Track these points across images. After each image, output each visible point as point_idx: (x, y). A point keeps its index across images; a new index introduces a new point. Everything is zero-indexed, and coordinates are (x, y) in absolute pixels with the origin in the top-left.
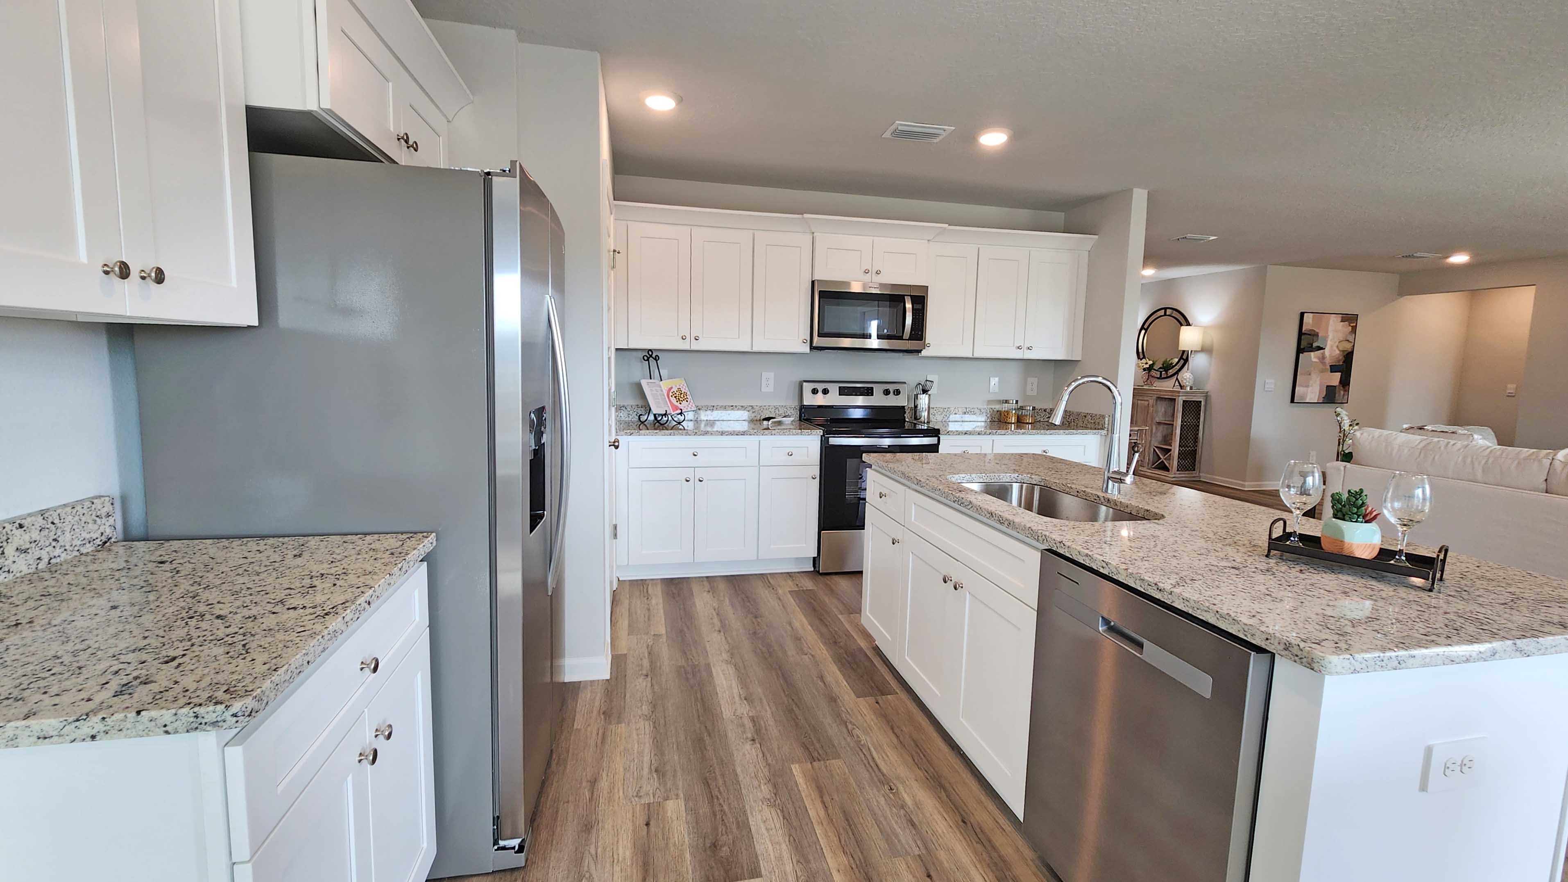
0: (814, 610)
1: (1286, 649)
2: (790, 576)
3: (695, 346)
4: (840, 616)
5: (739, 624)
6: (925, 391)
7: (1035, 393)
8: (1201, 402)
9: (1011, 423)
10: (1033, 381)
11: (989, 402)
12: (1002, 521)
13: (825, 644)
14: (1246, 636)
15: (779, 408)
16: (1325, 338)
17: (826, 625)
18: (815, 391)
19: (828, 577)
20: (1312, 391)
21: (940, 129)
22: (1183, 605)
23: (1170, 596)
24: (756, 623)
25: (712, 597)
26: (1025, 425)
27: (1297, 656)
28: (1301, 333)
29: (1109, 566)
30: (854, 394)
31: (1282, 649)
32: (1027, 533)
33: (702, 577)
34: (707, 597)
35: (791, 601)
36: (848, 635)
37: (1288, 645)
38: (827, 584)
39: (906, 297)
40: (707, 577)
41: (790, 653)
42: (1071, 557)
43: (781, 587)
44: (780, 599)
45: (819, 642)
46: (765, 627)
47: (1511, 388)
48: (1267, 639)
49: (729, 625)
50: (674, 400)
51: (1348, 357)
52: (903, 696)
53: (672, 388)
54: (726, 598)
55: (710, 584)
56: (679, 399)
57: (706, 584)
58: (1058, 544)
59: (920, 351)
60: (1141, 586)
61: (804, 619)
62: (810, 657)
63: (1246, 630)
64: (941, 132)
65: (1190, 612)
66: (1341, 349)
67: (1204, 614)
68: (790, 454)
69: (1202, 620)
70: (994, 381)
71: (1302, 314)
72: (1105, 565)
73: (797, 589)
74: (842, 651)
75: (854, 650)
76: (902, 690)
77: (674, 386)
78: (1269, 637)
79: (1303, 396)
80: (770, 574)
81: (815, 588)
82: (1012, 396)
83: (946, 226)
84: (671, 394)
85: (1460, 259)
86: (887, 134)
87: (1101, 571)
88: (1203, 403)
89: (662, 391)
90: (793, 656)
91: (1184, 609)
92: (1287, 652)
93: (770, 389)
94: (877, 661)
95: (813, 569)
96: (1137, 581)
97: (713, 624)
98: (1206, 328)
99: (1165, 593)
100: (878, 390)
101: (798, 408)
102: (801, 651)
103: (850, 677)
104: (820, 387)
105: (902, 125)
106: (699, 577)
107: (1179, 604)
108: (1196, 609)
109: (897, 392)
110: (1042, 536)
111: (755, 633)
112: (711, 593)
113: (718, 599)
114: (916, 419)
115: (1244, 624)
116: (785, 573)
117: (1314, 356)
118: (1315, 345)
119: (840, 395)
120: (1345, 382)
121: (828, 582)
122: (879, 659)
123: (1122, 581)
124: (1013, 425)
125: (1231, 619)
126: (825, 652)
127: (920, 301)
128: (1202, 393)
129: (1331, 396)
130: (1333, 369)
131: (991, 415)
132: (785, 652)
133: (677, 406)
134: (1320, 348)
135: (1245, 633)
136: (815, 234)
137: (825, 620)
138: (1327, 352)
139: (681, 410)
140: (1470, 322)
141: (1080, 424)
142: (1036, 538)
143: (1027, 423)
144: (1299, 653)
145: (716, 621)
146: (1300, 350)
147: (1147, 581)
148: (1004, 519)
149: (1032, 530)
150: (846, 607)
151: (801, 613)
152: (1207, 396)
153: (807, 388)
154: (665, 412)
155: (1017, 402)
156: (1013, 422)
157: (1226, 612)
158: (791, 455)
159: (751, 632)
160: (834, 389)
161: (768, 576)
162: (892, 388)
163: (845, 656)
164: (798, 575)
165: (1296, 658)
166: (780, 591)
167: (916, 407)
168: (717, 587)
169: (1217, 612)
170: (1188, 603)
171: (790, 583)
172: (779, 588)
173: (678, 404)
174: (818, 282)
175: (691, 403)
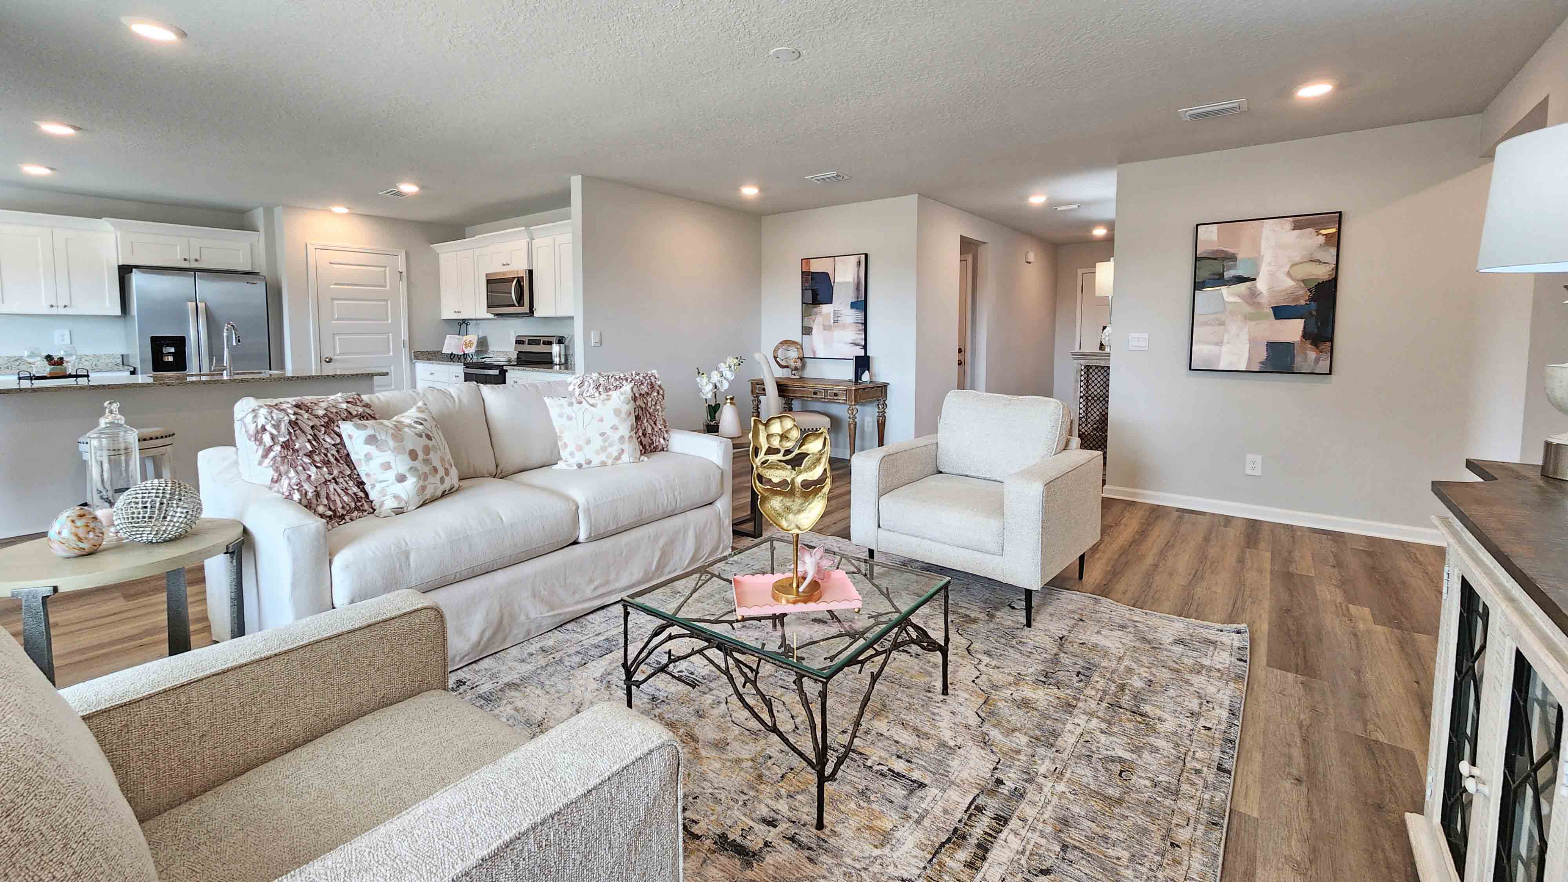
16: (1256, 263)
28: (1197, 257)
51: (1324, 290)
66: (1301, 277)
71: (1196, 227)
100: (541, 341)
117: (1231, 293)
118: (1233, 274)
119: (528, 345)
120: (1320, 335)
129: (1282, 362)
130: (1284, 313)
134: (1243, 279)
138: (1261, 285)
146: (1198, 284)
174: (487, 275)
175: (472, 349)
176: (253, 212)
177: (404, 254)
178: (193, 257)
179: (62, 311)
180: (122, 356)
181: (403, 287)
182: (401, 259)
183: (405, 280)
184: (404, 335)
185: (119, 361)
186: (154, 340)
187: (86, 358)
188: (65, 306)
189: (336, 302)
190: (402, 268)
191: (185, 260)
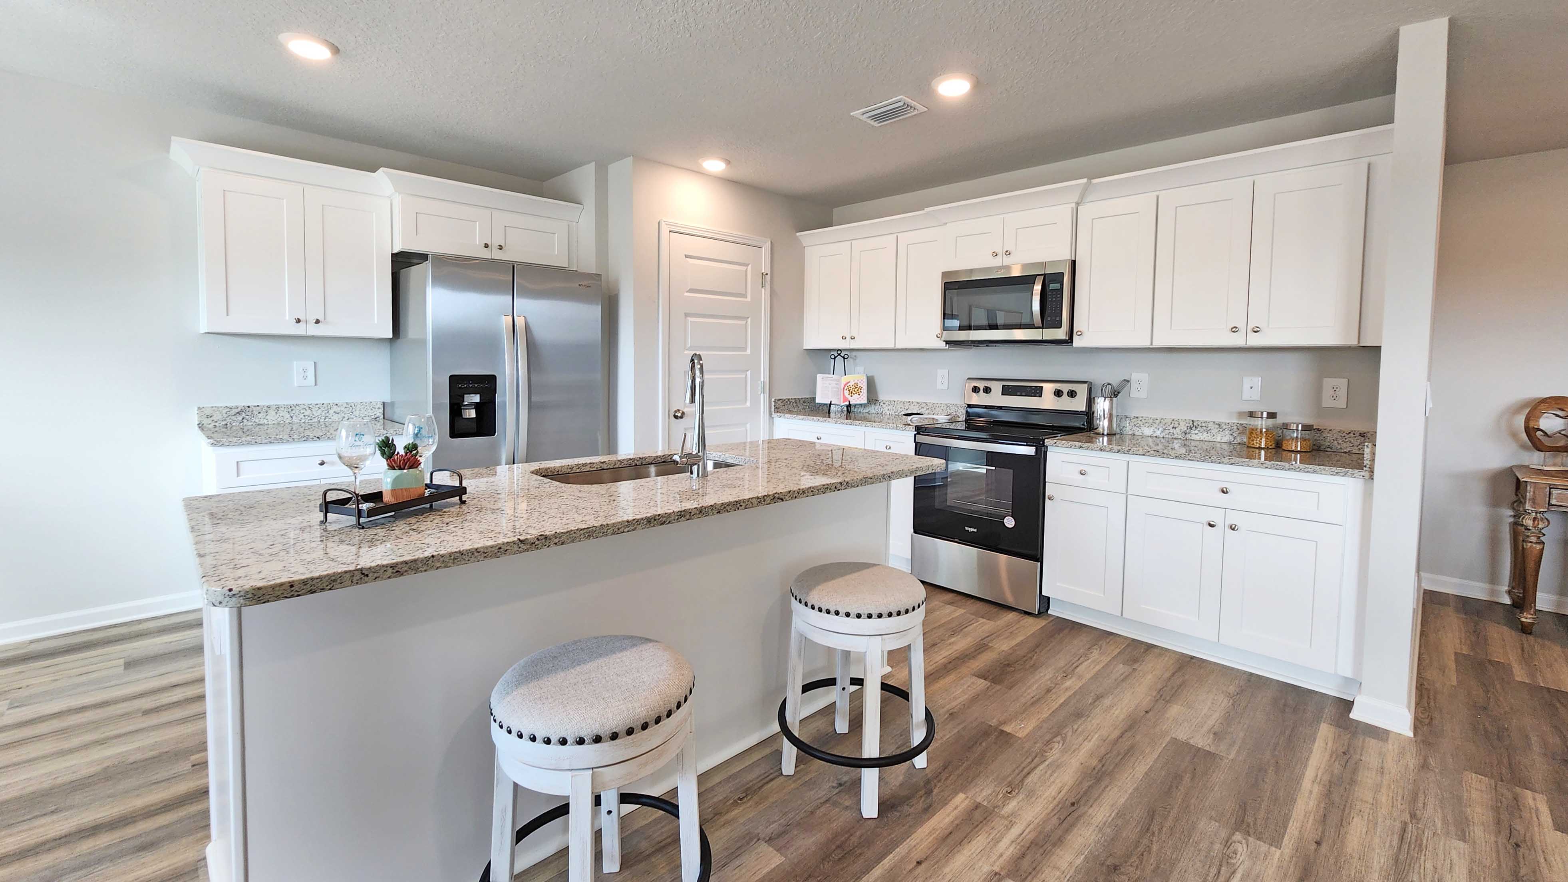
9: (1260, 448)
11: (1241, 414)
15: (951, 406)
18: (977, 392)
26: (1289, 454)
30: (1019, 394)
53: (849, 382)
56: (852, 392)
70: (1253, 382)
77: (852, 381)
84: (846, 387)
89: (838, 384)
93: (944, 387)
100: (1048, 389)
109: (1073, 394)
119: (1002, 394)
124: (1263, 452)
127: (1058, 279)
136: (947, 225)
139: (849, 402)
154: (829, 403)
156: (1264, 447)
160: (997, 387)
167: (1094, 413)
173: (849, 396)
174: (944, 274)
175: (862, 397)
176: (575, 172)
177: (770, 242)
178: (495, 242)
179: (313, 330)
180: (384, 404)
181: (765, 294)
182: (765, 252)
183: (768, 286)
184: (764, 376)
185: (379, 413)
186: (454, 380)
187: (335, 408)
188: (317, 322)
189: (690, 319)
190: (765, 268)
191: (486, 246)
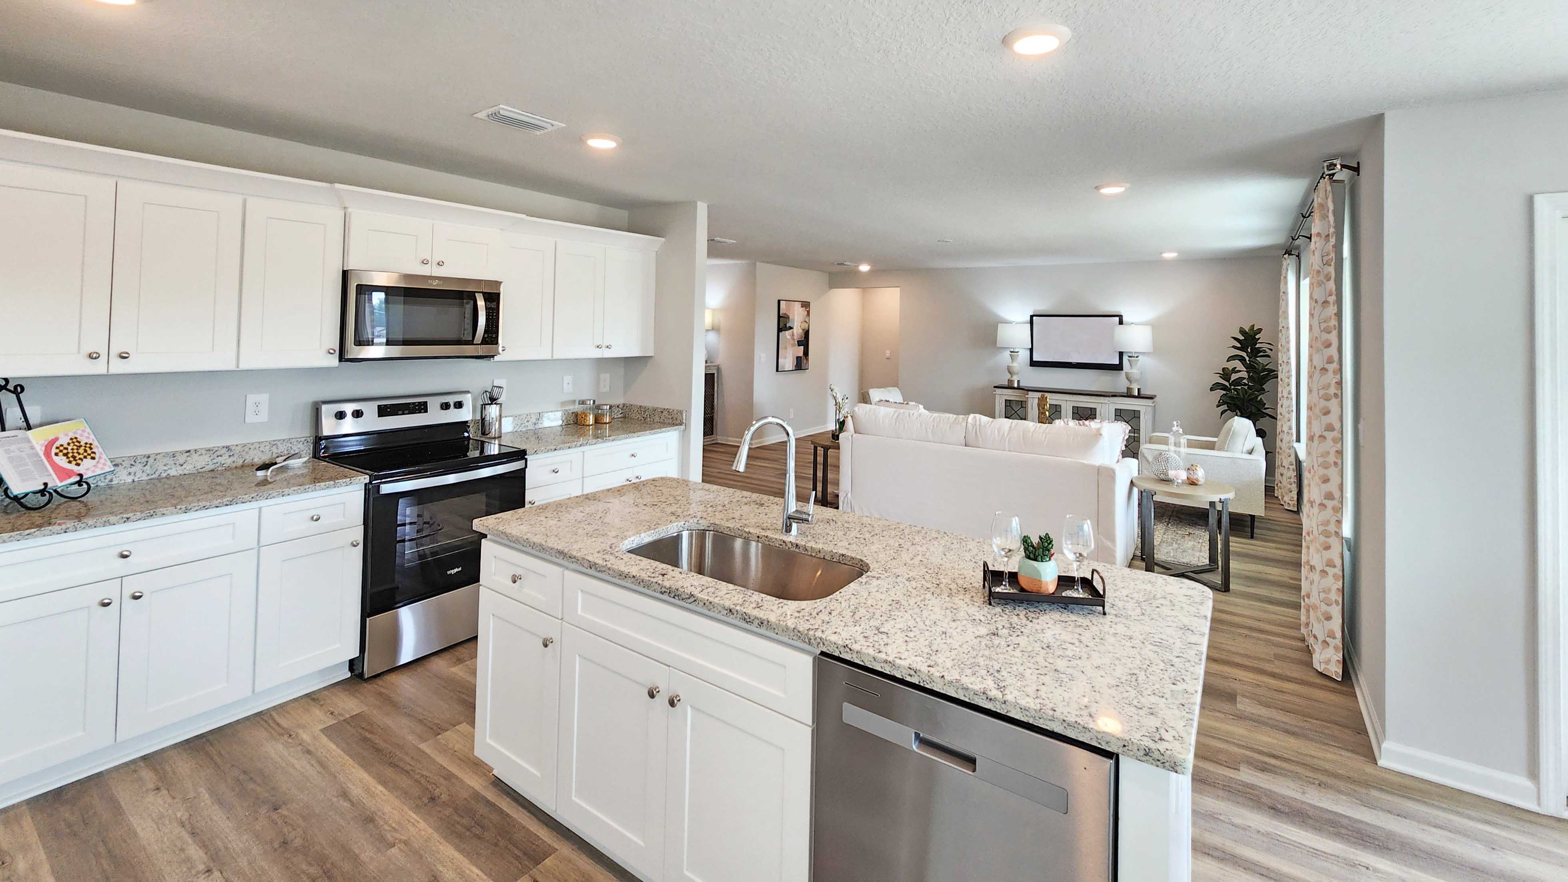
0: (378, 750)
1: (1146, 755)
2: (313, 700)
3: (118, 367)
4: (423, 746)
5: (245, 837)
6: (493, 400)
7: (607, 389)
8: (714, 374)
9: (589, 426)
10: (606, 377)
11: (564, 403)
12: (748, 620)
13: (417, 809)
14: (1099, 743)
15: (279, 443)
16: (793, 320)
17: (407, 772)
18: (341, 415)
19: (379, 682)
20: (788, 362)
21: (547, 122)
22: (1022, 714)
23: (1003, 706)
24: (280, 822)
25: (170, 800)
26: (603, 429)
27: (1158, 760)
28: (779, 317)
29: (918, 674)
30: (400, 412)
31: (1142, 754)
32: (792, 635)
33: (133, 762)
34: (157, 803)
35: (331, 749)
36: (449, 777)
37: (1147, 750)
38: (380, 694)
39: (476, 294)
40: (144, 758)
41: (364, 857)
42: (862, 664)
43: (303, 727)
44: (309, 752)
45: (406, 809)
46: (301, 822)
47: (888, 354)
48: (1124, 746)
49: (226, 848)
50: (62, 461)
51: (807, 333)
52: (565, 849)
53: (57, 439)
54: (202, 790)
55: (156, 771)
56: (74, 457)
57: (147, 775)
58: (842, 649)
59: (493, 356)
60: (965, 696)
61: (365, 776)
62: (402, 846)
63: (1099, 737)
64: (549, 126)
65: (1031, 722)
66: (803, 327)
67: (1049, 723)
68: (315, 518)
69: (1047, 730)
70: (568, 379)
71: (779, 301)
72: (912, 673)
73: (335, 722)
74: (448, 811)
75: (466, 799)
76: (558, 839)
77: (61, 436)
78: (1126, 744)
79: (784, 367)
80: (275, 708)
81: (365, 708)
82: (587, 394)
83: (524, 216)
84: (54, 450)
85: (864, 268)
86: (482, 115)
87: (907, 679)
88: (716, 375)
89: (32, 448)
90: (371, 858)
91: (1023, 719)
92: (1148, 758)
93: (263, 417)
94: (505, 805)
95: (349, 675)
96: (960, 691)
97: (188, 859)
98: (714, 310)
99: (997, 702)
100: (434, 404)
101: (312, 439)
102: (383, 842)
103: (479, 854)
104: (349, 408)
105: (504, 109)
106: (126, 764)
107: (1017, 714)
108: (1037, 718)
109: (459, 405)
110: (815, 639)
111: (285, 843)
112: (165, 792)
113: (185, 800)
114: (484, 433)
115: (1097, 732)
116: (301, 697)
117: (787, 334)
118: (788, 325)
119: (381, 416)
120: (806, 353)
121: (383, 690)
122: (508, 799)
123: (938, 690)
124: (591, 430)
125: (1080, 727)
126: (422, 825)
127: (493, 299)
128: (715, 366)
129: (800, 364)
130: (800, 343)
131: (566, 418)
132: (355, 859)
133: (72, 471)
134: (791, 328)
135: (1099, 741)
136: (350, 210)
137: (401, 764)
138: (795, 330)
139: (81, 475)
140: (864, 307)
141: (657, 419)
142: (807, 640)
143: (605, 423)
144: (1161, 758)
145: (195, 852)
146: (780, 330)
147: (972, 690)
148: (752, 618)
149: (799, 632)
150: (425, 725)
151: (356, 765)
152: (718, 369)
153: (327, 411)
154: (42, 487)
155: (594, 401)
156: (591, 423)
157: (1074, 720)
158: (317, 520)
159: (276, 845)
160: (370, 409)
161: (274, 714)
162: (452, 400)
163: (456, 818)
164: (326, 693)
165: (1158, 762)
166: (305, 736)
167: (483, 419)
168: (174, 773)
169: (1064, 721)
170: (1028, 713)
171: (317, 712)
172: (300, 731)
173: (72, 467)
175: (102, 461)
